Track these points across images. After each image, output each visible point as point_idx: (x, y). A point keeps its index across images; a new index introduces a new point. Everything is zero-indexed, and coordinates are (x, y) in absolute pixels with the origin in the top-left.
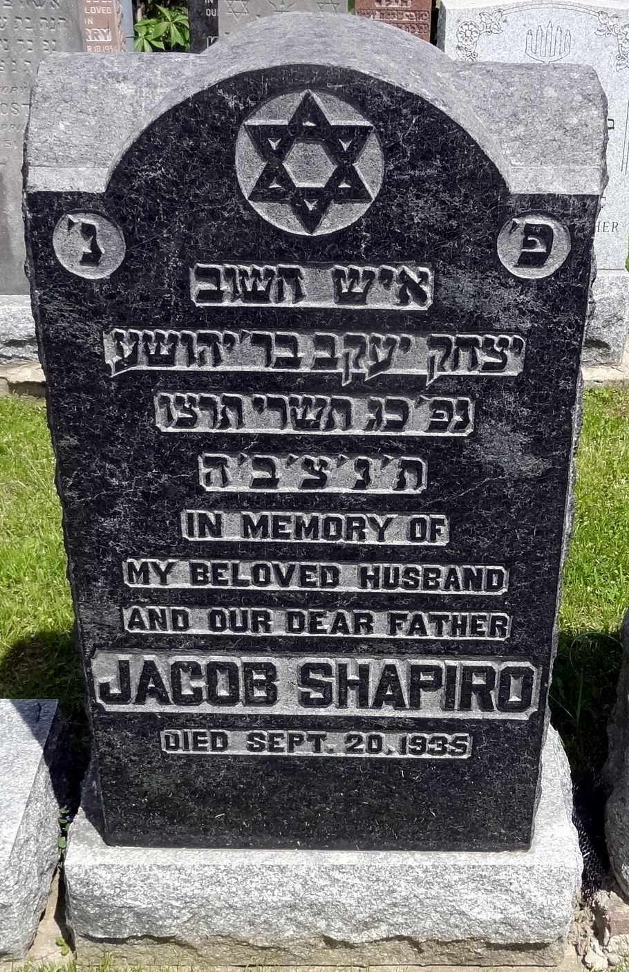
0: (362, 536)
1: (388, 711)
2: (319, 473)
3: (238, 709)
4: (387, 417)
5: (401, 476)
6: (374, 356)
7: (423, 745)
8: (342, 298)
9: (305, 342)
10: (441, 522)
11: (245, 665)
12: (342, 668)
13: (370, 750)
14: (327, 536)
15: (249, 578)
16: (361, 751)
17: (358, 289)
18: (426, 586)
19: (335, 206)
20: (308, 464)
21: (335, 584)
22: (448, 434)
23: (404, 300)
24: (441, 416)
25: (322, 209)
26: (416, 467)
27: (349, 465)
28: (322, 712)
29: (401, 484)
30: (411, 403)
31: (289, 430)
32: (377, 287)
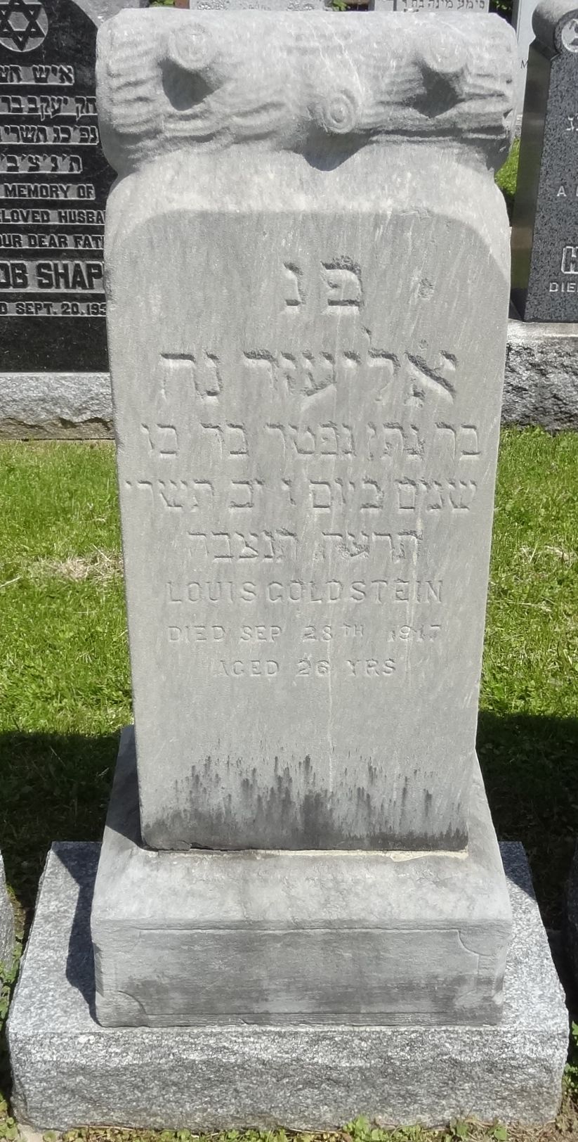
0: (57, 196)
1: (79, 290)
2: (36, 164)
3: (11, 290)
4: (62, 136)
5: (71, 164)
6: (53, 107)
7: (97, 309)
8: (37, 80)
9: (23, 100)
10: (91, 188)
11: (12, 264)
12: (56, 265)
13: (74, 313)
14: (42, 195)
15: (10, 218)
16: (68, 313)
17: (43, 76)
18: (89, 222)
19: (31, 39)
20: (30, 159)
21: (48, 220)
22: (89, 144)
23: (63, 81)
24: (84, 135)
25: (26, 40)
26: (76, 160)
27: (48, 160)
28: (49, 291)
29: (72, 169)
30: (71, 129)
31: (21, 143)
32: (51, 75)
